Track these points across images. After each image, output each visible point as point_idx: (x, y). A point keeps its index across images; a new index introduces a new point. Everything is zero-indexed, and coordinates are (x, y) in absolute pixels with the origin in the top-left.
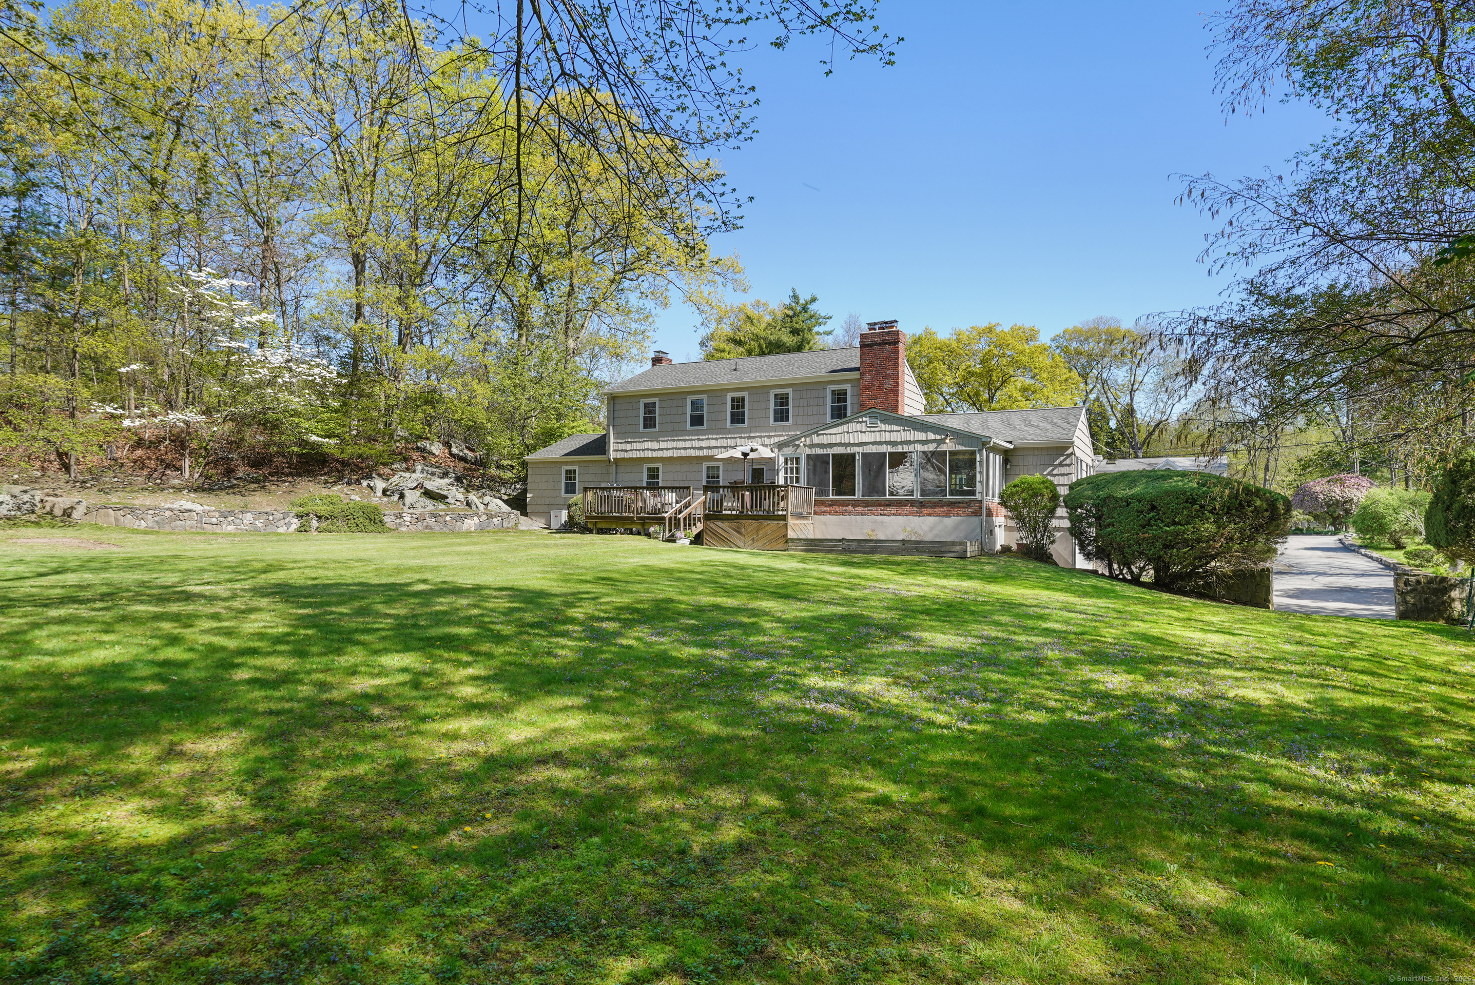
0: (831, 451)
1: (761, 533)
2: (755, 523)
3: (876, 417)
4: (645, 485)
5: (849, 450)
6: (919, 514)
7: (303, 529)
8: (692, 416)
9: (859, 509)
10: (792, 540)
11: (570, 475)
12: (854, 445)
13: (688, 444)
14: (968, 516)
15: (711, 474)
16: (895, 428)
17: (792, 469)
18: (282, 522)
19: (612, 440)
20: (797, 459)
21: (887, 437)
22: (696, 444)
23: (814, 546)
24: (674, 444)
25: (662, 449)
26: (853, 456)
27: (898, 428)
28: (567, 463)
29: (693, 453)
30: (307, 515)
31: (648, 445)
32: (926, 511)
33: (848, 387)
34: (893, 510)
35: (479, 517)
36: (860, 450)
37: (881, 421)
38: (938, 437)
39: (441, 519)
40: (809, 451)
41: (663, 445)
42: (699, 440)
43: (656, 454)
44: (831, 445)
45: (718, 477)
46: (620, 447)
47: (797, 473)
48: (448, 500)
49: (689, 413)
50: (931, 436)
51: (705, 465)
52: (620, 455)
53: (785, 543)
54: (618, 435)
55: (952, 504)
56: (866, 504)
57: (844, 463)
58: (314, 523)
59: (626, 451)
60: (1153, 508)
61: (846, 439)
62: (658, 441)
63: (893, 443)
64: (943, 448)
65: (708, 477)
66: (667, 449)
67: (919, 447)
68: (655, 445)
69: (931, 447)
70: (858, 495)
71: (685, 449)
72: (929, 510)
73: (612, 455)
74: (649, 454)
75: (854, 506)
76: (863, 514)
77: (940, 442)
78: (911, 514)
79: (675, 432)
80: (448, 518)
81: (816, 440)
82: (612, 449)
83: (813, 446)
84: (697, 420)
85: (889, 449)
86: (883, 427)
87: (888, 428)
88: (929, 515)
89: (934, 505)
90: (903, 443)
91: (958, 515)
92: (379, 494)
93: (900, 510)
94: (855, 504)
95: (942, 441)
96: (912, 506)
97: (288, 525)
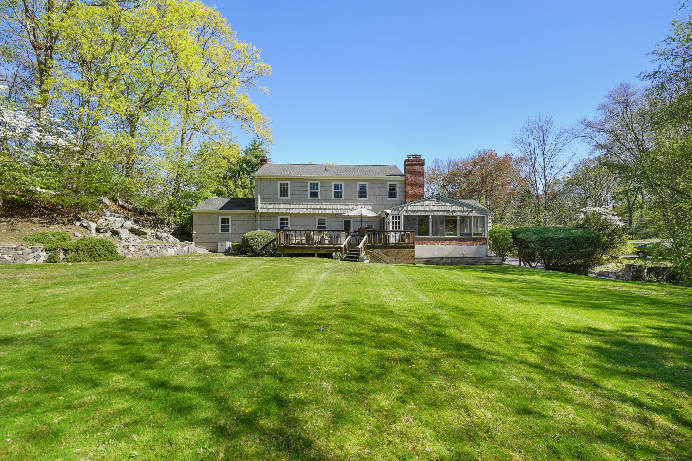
0: (417, 214)
1: (400, 255)
2: (396, 250)
3: (439, 199)
4: (316, 229)
5: (426, 214)
6: (460, 244)
7: (51, 260)
8: (311, 192)
9: (431, 242)
10: (417, 258)
11: (225, 221)
12: (429, 211)
13: (309, 207)
14: (481, 245)
15: (320, 222)
16: (449, 204)
17: (396, 222)
18: (32, 255)
19: (259, 202)
20: (399, 217)
21: (445, 208)
22: (314, 207)
23: (429, 261)
24: (300, 206)
25: (292, 209)
26: (428, 217)
27: (450, 205)
28: (223, 214)
29: (312, 211)
30: (55, 249)
31: (282, 206)
32: (463, 243)
33: (397, 184)
34: (448, 242)
35: (176, 246)
36: (432, 214)
37: (442, 201)
38: (469, 210)
39: (154, 249)
40: (406, 214)
41: (293, 206)
42: (315, 205)
43: (288, 211)
44: (418, 211)
45: (325, 224)
46: (265, 206)
47: (399, 224)
48: (147, 236)
49: (309, 190)
50: (466, 209)
51: (317, 218)
52: (264, 211)
53: (414, 260)
54: (263, 200)
55: (475, 240)
56: (435, 240)
57: (424, 220)
58: (61, 255)
59: (269, 209)
60: (574, 242)
61: (425, 208)
62: (290, 204)
63: (448, 212)
64: (471, 214)
65: (319, 224)
66: (296, 209)
67: (460, 214)
68: (288, 206)
69: (465, 214)
70: (431, 235)
71: (307, 209)
72: (465, 243)
73: (259, 210)
74: (282, 211)
75: (429, 241)
76: (433, 244)
77: (469, 212)
78: (456, 244)
79: (300, 200)
80: (158, 248)
81: (410, 208)
82: (259, 207)
83: (407, 211)
84: (314, 194)
85: (446, 214)
86: (443, 204)
87: (446, 204)
88: (464, 245)
89: (466, 240)
90: (452, 211)
91: (477, 245)
92: (94, 231)
93: (451, 243)
94: (429, 240)
95: (472, 211)
96: (456, 241)
97: (38, 257)
